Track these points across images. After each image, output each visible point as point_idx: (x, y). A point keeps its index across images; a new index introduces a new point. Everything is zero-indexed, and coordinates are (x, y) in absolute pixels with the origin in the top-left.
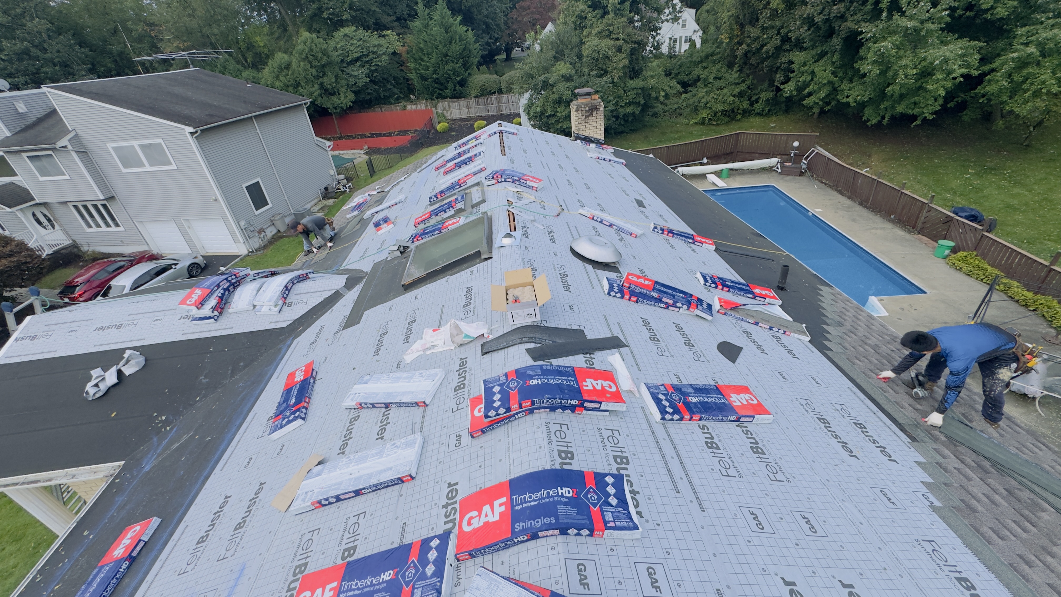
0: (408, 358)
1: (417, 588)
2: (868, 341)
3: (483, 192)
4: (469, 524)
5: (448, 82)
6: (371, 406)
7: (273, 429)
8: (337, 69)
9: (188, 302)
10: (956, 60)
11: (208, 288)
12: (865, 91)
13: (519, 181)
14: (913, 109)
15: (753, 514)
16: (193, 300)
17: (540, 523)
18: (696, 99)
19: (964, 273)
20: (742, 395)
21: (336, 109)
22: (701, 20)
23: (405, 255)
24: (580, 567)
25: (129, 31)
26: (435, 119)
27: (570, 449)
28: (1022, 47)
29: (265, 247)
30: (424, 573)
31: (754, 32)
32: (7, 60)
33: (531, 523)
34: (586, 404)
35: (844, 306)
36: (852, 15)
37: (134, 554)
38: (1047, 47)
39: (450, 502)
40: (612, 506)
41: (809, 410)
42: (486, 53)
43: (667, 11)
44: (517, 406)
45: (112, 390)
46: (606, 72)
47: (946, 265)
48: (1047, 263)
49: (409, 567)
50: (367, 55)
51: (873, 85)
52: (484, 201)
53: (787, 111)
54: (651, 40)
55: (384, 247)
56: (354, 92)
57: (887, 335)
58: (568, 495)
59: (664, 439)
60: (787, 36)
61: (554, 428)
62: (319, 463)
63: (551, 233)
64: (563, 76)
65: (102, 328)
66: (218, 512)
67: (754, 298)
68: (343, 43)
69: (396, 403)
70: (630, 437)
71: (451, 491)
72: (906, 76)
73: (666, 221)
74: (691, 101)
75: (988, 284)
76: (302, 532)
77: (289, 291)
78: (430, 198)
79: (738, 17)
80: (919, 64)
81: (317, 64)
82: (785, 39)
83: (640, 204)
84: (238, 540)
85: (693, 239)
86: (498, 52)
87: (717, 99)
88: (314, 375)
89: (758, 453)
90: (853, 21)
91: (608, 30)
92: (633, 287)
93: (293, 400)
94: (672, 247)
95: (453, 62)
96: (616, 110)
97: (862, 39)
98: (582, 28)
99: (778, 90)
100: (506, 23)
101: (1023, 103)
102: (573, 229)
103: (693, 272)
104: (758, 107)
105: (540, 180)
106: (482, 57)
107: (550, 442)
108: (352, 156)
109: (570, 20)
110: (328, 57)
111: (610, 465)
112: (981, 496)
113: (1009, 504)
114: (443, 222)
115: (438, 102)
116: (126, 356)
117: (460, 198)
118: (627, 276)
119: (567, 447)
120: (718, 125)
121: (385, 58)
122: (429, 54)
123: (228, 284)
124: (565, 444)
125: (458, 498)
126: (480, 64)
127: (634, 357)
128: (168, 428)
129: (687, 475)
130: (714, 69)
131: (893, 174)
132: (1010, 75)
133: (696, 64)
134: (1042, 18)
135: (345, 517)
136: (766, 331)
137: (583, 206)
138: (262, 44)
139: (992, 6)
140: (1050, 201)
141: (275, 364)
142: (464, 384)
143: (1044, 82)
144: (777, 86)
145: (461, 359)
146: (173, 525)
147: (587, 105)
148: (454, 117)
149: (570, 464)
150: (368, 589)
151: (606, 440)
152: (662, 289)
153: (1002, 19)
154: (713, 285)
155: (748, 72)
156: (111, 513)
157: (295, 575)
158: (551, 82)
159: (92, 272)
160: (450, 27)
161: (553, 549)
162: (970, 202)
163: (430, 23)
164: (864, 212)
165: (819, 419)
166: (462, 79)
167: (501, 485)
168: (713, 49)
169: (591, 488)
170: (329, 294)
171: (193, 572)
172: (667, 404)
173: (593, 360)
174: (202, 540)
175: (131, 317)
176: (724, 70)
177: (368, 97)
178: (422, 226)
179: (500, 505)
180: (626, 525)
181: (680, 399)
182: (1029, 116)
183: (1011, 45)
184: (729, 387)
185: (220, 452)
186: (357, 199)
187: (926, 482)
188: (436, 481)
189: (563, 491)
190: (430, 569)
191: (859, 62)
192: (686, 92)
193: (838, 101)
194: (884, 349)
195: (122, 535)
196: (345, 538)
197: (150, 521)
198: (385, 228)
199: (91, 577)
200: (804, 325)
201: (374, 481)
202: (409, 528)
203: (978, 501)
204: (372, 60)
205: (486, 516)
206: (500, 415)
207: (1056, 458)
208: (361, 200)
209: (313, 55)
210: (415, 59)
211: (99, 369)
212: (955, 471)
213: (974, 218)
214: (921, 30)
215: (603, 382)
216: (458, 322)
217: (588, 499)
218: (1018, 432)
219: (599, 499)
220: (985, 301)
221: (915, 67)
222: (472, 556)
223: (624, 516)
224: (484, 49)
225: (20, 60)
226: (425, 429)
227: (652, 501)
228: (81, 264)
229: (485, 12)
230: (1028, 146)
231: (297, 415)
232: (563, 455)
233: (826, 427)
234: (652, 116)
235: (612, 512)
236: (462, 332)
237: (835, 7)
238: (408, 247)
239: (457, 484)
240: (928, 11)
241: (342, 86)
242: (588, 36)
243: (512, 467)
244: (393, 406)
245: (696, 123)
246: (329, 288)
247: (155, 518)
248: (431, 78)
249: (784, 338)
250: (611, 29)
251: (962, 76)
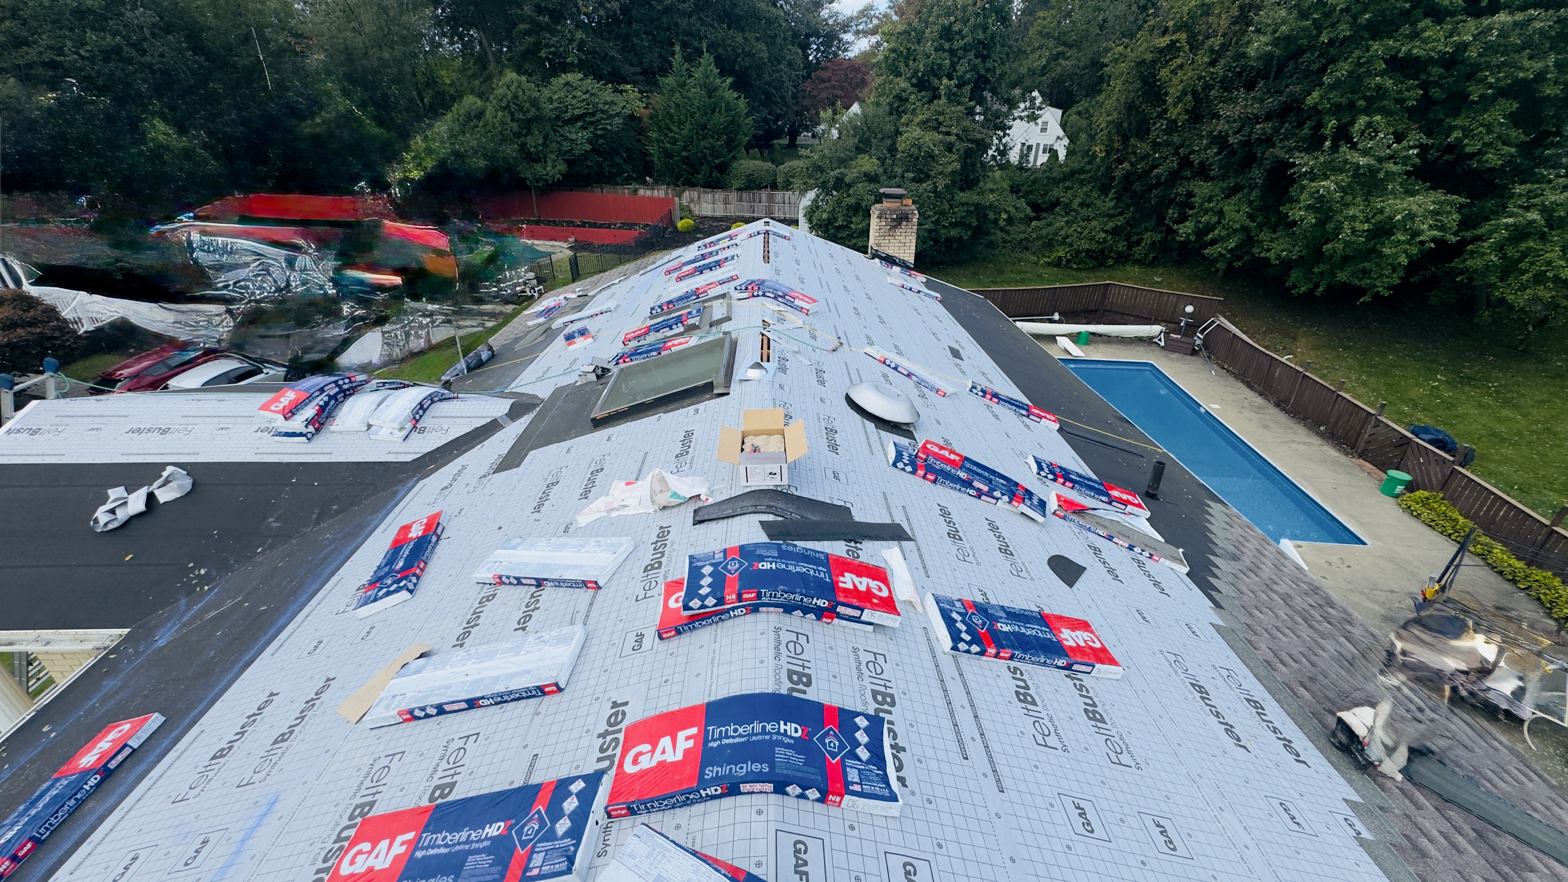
0: (583, 520)
1: (538, 852)
2: (1275, 587)
3: (729, 307)
4: (635, 762)
5: (702, 164)
6: (515, 582)
7: (362, 602)
8: (548, 127)
9: (273, 408)
10: (1425, 217)
11: (306, 391)
12: (1294, 246)
13: (783, 297)
14: (1361, 280)
15: (1078, 808)
16: (281, 406)
17: (744, 770)
18: (1051, 230)
19: (1423, 522)
20: (1078, 633)
21: (538, 181)
22: (1068, 125)
23: (603, 381)
24: (799, 846)
25: (265, 42)
26: (677, 213)
27: (807, 671)
28: (1520, 211)
29: (403, 360)
30: (552, 830)
31: (1143, 148)
32: (87, 58)
33: (731, 769)
34: (841, 609)
35: (1243, 534)
36: (1281, 140)
37: (112, 765)
38: (1556, 214)
39: (610, 729)
40: (860, 760)
41: (1179, 671)
42: (761, 133)
43: (1022, 106)
44: (734, 596)
45: (135, 522)
46: (928, 177)
47: (1397, 507)
48: (1547, 522)
49: (531, 819)
50: (594, 114)
51: (1306, 238)
52: (728, 319)
53: (1179, 263)
54: (996, 141)
55: (574, 368)
56: (566, 161)
57: (1304, 582)
58: (794, 735)
59: (953, 679)
60: (1188, 158)
61: (786, 637)
62: (422, 656)
63: (819, 372)
64: (865, 174)
65: (139, 431)
66: (254, 715)
67: (1110, 503)
68: (562, 94)
69: (553, 580)
70: (900, 668)
71: (616, 714)
72: (1354, 231)
73: (991, 382)
74: (1044, 232)
75: (1459, 542)
76: (376, 756)
77: (425, 411)
78: (652, 309)
79: (1121, 124)
80: (1373, 217)
81: (521, 116)
82: (1185, 162)
83: (956, 354)
84: (275, 759)
85: (1028, 410)
86: (779, 134)
87: (1081, 233)
88: (439, 531)
89: (1094, 719)
90: (1282, 148)
91: (937, 120)
92: (931, 460)
93: (401, 564)
94: (996, 416)
95: (713, 137)
96: (935, 230)
97: (1294, 173)
98: (899, 114)
99: (1171, 231)
100: (794, 97)
101: (1519, 289)
102: (853, 372)
103: (1022, 455)
104: (1138, 251)
105: (814, 301)
106: (754, 136)
107: (777, 656)
108: (550, 250)
109: (884, 101)
110: (538, 109)
111: (865, 703)
112: (1435, 833)
113: (1480, 853)
114: (665, 340)
115: (684, 191)
116: (165, 474)
117: (694, 312)
118: (925, 445)
119: (804, 667)
120: (1079, 269)
121: (618, 120)
122: (680, 123)
123: (337, 389)
124: (801, 663)
125: (623, 726)
126: (749, 147)
127: (921, 556)
128: (206, 588)
129: (982, 734)
130: (1081, 192)
131: (1327, 368)
132: (1501, 249)
133: (1056, 182)
134: (1550, 174)
135: (446, 739)
136: (1124, 550)
137: (871, 344)
138: (448, 82)
139: (1480, 150)
140: (1555, 434)
141: (384, 512)
142: (660, 563)
143: (1549, 263)
144: (1168, 226)
145: (661, 528)
146: (181, 728)
147: (895, 211)
148: (704, 213)
149: (804, 692)
150: (461, 847)
151: (863, 667)
152: (975, 468)
153: (1493, 169)
154: (1051, 476)
155: (1129, 201)
156: (91, 703)
157: (351, 818)
158: (847, 180)
159: (145, 364)
160: (716, 90)
161: (760, 812)
162: (1438, 421)
163: (688, 81)
164: (1282, 417)
165: (1193, 685)
166: (722, 163)
167: (693, 709)
168: (1082, 164)
169: (831, 729)
170: (483, 422)
171: (196, 800)
172: (963, 628)
173: (859, 552)
174: (220, 754)
175: (185, 420)
176: (1095, 194)
177: (586, 171)
178: (634, 344)
179: (688, 738)
180: (878, 791)
181: (984, 624)
182: (1527, 309)
183: (1504, 207)
184: (1060, 618)
185: (275, 628)
186: (548, 302)
187: (1351, 802)
188: (595, 696)
189: (788, 728)
190: (563, 826)
191: (1288, 205)
192: (1038, 218)
193: (1253, 255)
194: (1299, 602)
195: (100, 735)
196: (440, 769)
197: (146, 719)
198: (580, 343)
199: (38, 793)
200: (1181, 550)
201: (500, 688)
202: (540, 763)
203: (1430, 841)
204: (598, 121)
205: (663, 752)
206: (707, 607)
207: (1553, 795)
208: (552, 304)
209: (517, 105)
210: (660, 127)
211: (123, 488)
212: (1397, 791)
213: (1441, 444)
214: (1378, 171)
215: (870, 581)
216: (664, 474)
217: (824, 745)
218: (1496, 749)
219: (842, 747)
220: (1453, 565)
221: (1368, 220)
222: (631, 812)
223: (878, 779)
224: (759, 128)
225: (107, 60)
226: (591, 621)
227: (924, 765)
228: (132, 350)
229: (766, 77)
230: (1524, 351)
231: (402, 584)
232: (795, 678)
233: (1203, 698)
234: (987, 246)
235: (859, 770)
236: (668, 489)
237: (1258, 126)
238: (609, 370)
239: (626, 704)
240: (1389, 147)
241: (551, 152)
242: (907, 125)
243: (714, 687)
244: (550, 584)
245: (1048, 264)
246: (484, 414)
247: (156, 714)
248: (679, 155)
249: (1149, 565)
250: (941, 119)
251: (1433, 240)
